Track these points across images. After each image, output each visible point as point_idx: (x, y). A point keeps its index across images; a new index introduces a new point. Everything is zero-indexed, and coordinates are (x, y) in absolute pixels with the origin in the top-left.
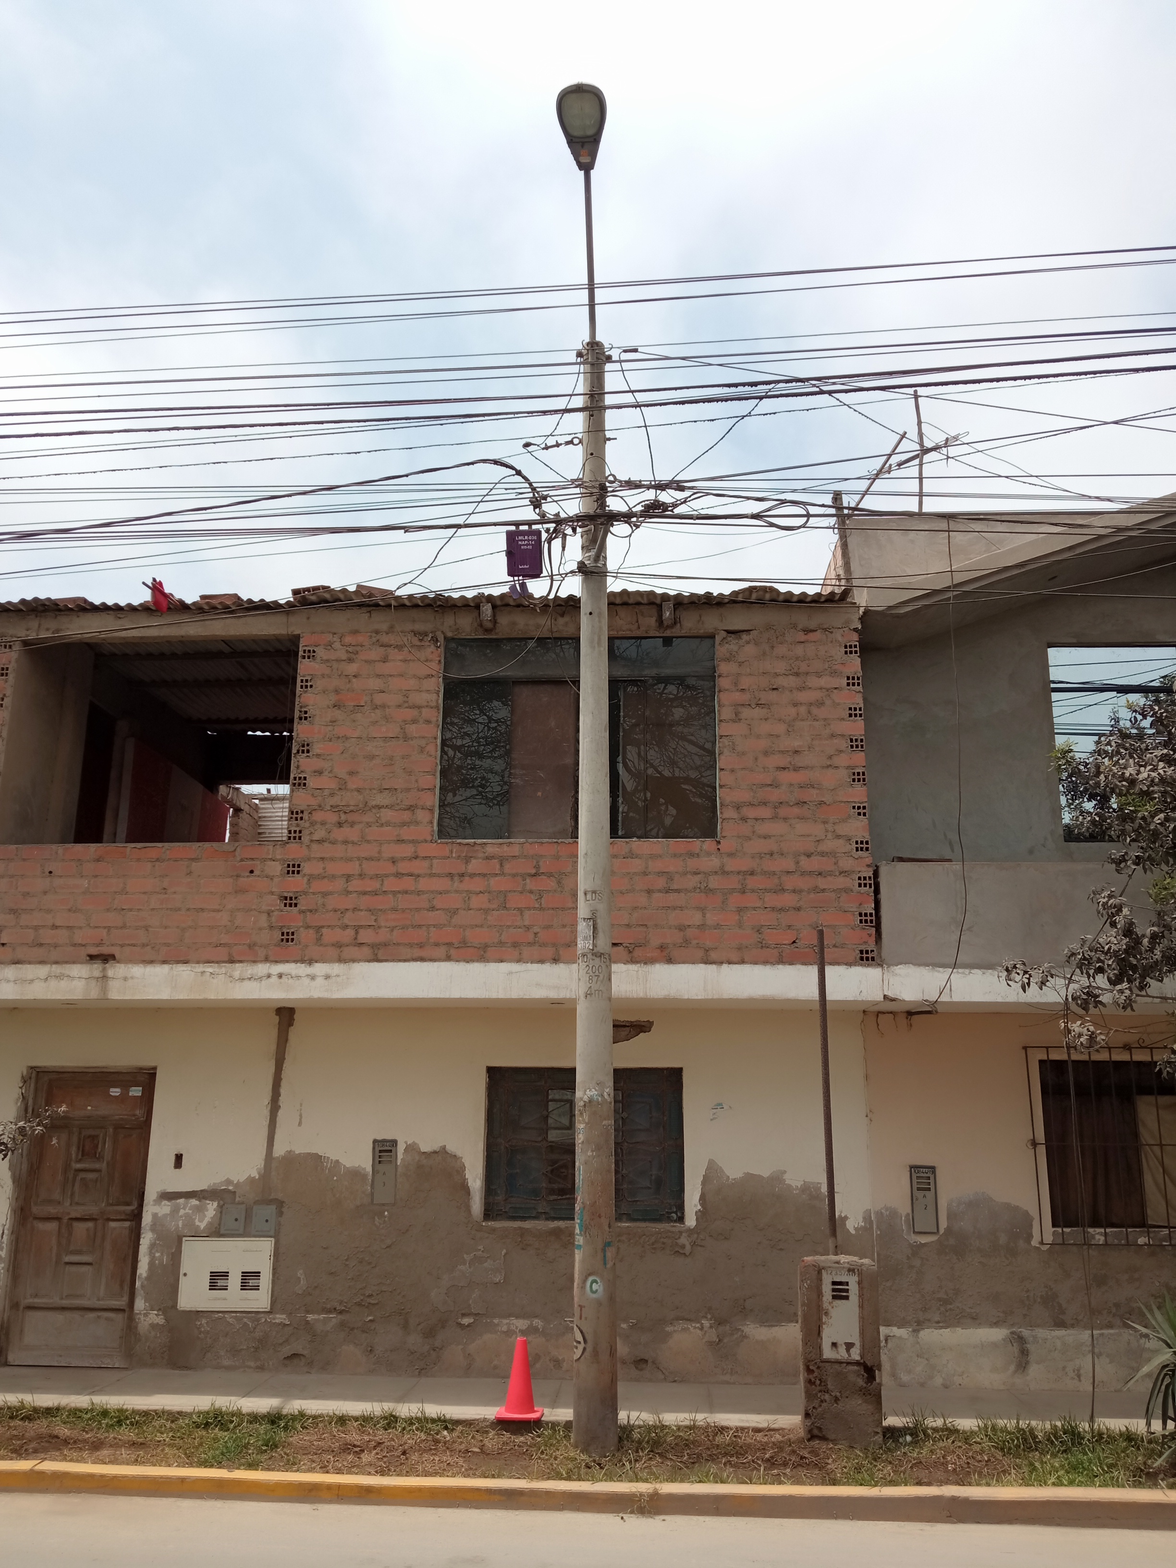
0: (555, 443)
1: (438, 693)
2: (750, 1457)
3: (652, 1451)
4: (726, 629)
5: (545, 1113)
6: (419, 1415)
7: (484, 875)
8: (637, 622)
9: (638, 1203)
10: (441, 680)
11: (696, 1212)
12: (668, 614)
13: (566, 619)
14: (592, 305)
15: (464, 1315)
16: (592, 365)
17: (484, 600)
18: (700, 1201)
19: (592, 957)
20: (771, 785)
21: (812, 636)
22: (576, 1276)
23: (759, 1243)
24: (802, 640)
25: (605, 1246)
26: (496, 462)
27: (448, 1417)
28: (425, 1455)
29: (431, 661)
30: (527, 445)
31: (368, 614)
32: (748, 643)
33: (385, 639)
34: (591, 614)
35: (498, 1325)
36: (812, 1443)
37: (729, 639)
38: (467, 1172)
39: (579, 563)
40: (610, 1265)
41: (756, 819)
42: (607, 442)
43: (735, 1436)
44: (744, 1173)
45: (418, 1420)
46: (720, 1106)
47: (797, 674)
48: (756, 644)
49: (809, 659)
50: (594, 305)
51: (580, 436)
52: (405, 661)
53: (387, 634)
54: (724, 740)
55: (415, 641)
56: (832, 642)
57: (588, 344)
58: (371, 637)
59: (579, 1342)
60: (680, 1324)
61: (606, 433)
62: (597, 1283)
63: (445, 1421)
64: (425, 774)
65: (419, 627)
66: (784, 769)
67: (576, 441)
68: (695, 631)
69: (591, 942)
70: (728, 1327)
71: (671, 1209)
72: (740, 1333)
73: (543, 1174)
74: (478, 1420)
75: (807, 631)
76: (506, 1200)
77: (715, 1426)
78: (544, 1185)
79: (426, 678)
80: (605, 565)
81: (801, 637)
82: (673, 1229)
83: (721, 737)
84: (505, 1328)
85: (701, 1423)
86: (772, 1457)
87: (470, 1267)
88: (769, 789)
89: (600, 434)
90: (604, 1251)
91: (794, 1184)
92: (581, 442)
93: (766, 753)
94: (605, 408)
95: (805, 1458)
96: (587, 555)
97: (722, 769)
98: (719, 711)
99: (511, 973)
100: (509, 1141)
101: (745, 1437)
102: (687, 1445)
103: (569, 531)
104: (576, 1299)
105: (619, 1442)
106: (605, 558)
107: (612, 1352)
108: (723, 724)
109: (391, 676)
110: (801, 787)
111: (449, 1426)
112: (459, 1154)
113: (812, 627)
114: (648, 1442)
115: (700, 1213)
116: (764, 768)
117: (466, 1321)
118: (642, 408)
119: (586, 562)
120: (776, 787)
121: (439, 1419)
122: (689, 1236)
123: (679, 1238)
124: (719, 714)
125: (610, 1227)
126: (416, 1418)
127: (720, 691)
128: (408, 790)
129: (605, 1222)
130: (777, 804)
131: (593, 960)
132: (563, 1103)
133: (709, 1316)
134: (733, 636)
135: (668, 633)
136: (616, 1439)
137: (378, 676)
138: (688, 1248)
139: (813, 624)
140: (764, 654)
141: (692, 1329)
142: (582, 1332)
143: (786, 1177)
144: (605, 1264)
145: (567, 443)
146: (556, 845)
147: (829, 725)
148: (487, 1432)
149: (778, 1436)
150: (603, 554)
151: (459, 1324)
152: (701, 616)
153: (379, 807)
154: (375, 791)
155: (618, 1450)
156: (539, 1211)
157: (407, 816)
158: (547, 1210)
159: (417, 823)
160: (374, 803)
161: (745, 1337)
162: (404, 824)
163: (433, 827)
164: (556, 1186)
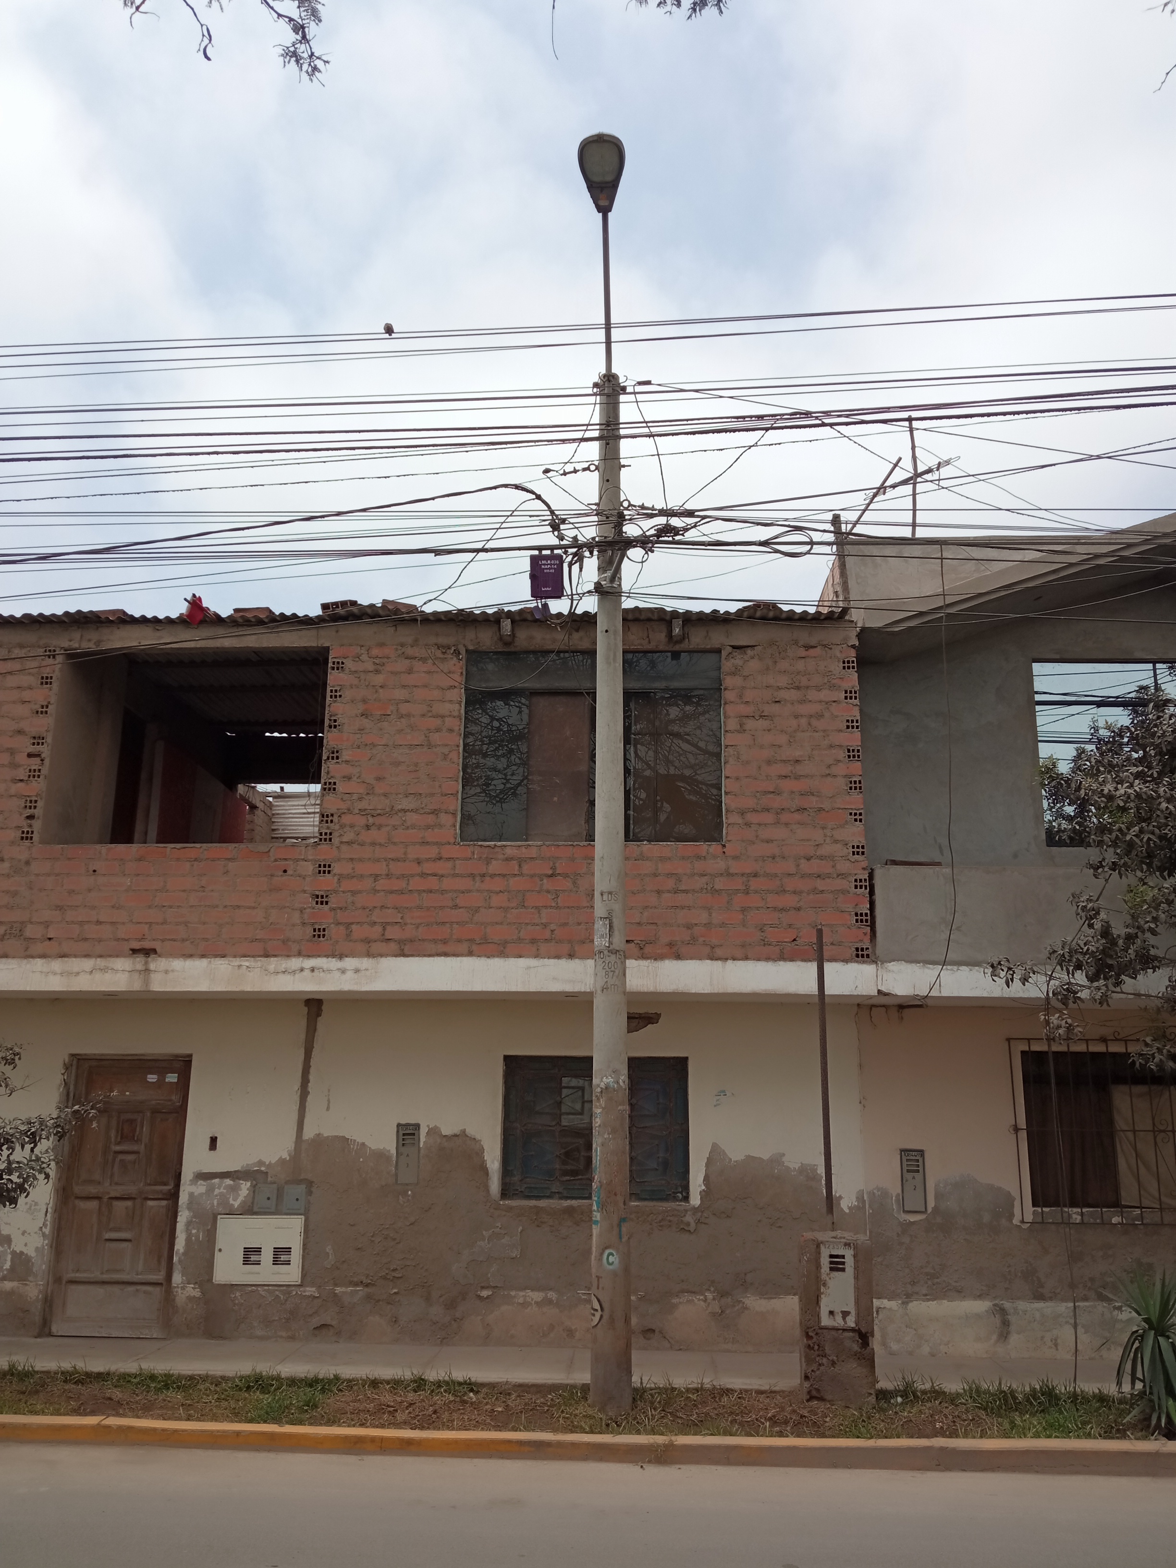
0: (572, 470)
1: (460, 703)
2: (754, 1416)
3: (664, 1410)
4: (732, 644)
5: (558, 1099)
6: (447, 1378)
7: (504, 876)
8: (648, 637)
9: (646, 1184)
10: (463, 690)
11: (700, 1192)
12: (677, 630)
13: (581, 633)
14: (608, 343)
15: (483, 1288)
16: (608, 396)
17: (503, 616)
18: (704, 1181)
19: (608, 953)
20: (773, 792)
21: (812, 652)
22: (594, 1249)
23: (759, 1221)
24: (803, 656)
25: (620, 1222)
26: (517, 487)
27: (473, 1380)
28: (454, 1414)
29: (453, 673)
30: (547, 471)
31: (394, 628)
32: (752, 658)
33: (410, 651)
34: (607, 631)
35: (515, 1297)
36: (811, 1403)
37: (734, 654)
38: (486, 1154)
39: (595, 583)
40: (625, 1239)
41: (760, 824)
42: (622, 469)
43: (739, 1398)
44: (746, 1156)
45: (447, 1383)
46: (723, 1093)
47: (798, 688)
48: (760, 659)
49: (809, 674)
50: (611, 342)
51: (596, 463)
52: (429, 672)
53: (412, 646)
54: (730, 749)
55: (439, 654)
56: (831, 658)
57: (604, 376)
58: (397, 649)
59: (596, 1311)
60: (685, 1296)
61: (621, 460)
62: (613, 1255)
63: (470, 1384)
64: (449, 780)
65: (442, 640)
66: (786, 777)
67: (593, 468)
68: (703, 647)
69: (607, 940)
70: (729, 1299)
71: (676, 1189)
72: (741, 1305)
73: (557, 1156)
74: (501, 1383)
75: (808, 647)
76: (521, 1181)
77: (720, 1389)
78: (557, 1166)
79: (449, 689)
80: (620, 585)
81: (802, 652)
82: (678, 1208)
83: (727, 746)
84: (521, 1300)
85: (708, 1386)
86: (774, 1416)
87: (489, 1243)
88: (771, 796)
89: (616, 461)
90: (619, 1226)
91: (792, 1166)
92: (597, 468)
93: (769, 762)
94: (620, 437)
95: (804, 1416)
96: (603, 576)
97: (727, 777)
98: (724, 722)
99: (529, 968)
100: (525, 1125)
101: (749, 1398)
102: (695, 1405)
103: (587, 554)
104: (593, 1271)
105: (633, 1403)
106: (620, 579)
107: (627, 1320)
108: (728, 735)
109: (415, 686)
110: (802, 794)
111: (475, 1389)
112: (478, 1137)
113: (812, 644)
114: (660, 1402)
115: (703, 1193)
116: (767, 776)
117: (485, 1293)
118: (655, 438)
119: (603, 583)
120: (778, 794)
121: (465, 1383)
122: (694, 1214)
123: (685, 1216)
124: (725, 725)
125: (625, 1204)
126: (444, 1381)
127: (725, 704)
128: (432, 795)
129: (620, 1199)
130: (779, 811)
131: (609, 956)
132: (575, 1090)
133: (712, 1289)
134: (738, 651)
135: (677, 648)
136: (631, 1399)
137: (404, 686)
138: (693, 1225)
139: (813, 641)
140: (768, 669)
141: (696, 1301)
142: (599, 1301)
143: (784, 1159)
144: (620, 1238)
145: (584, 470)
146: (571, 848)
147: (828, 736)
148: (509, 1394)
149: (778, 1397)
150: (618, 575)
151: (479, 1297)
152: (707, 632)
153: (405, 811)
154: (401, 796)
155: (633, 1409)
156: (553, 1191)
157: (431, 819)
158: (561, 1190)
159: (441, 826)
160: (400, 807)
161: (746, 1308)
162: (428, 827)
163: (455, 830)
164: (569, 1167)
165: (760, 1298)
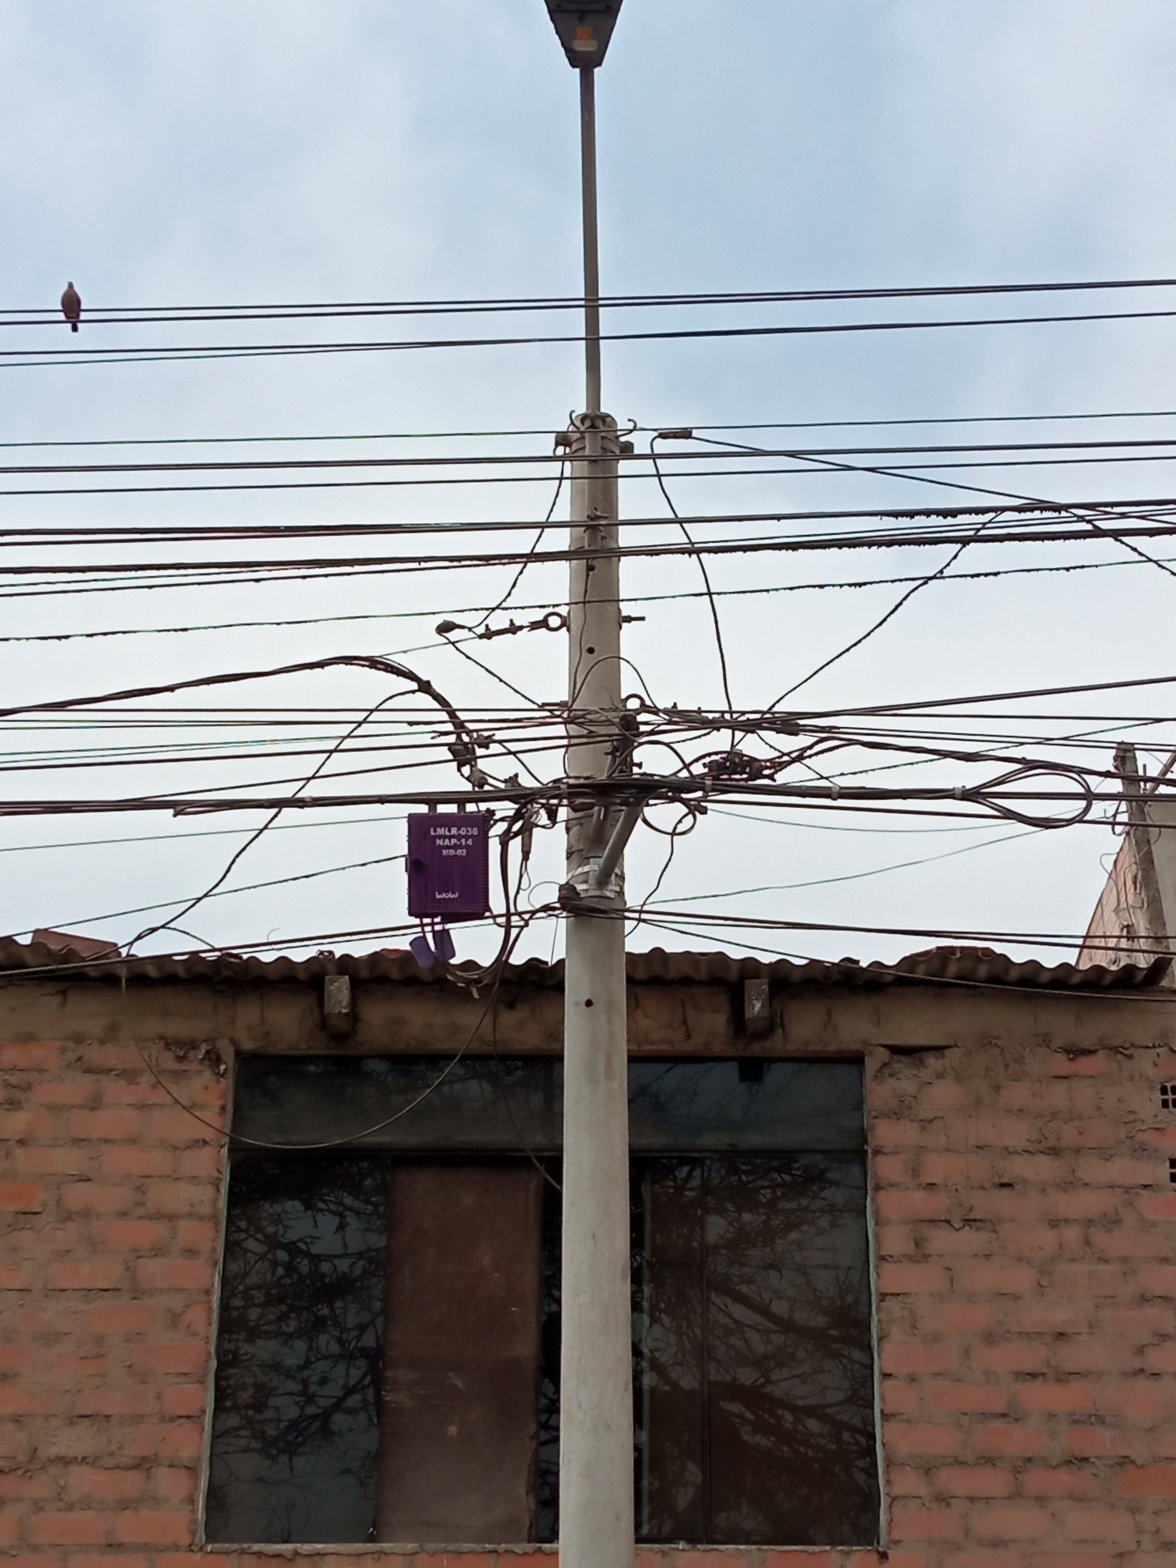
0: (507, 625)
1: (216, 1184)
4: (889, 1042)
8: (685, 1022)
10: (225, 1151)
12: (758, 1006)
13: (521, 1013)
14: (593, 339)
16: (593, 461)
17: (331, 967)
20: (1004, 1415)
21: (1084, 1065)
24: (1063, 1073)
26: (373, 663)
29: (202, 1107)
30: (445, 628)
31: (58, 999)
32: (940, 1076)
33: (96, 1054)
34: (589, 1003)
37: (896, 1066)
39: (561, 888)
41: (972, 1499)
42: (624, 625)
47: (1055, 1152)
48: (959, 1079)
49: (1081, 1118)
50: (597, 340)
51: (564, 611)
52: (141, 1106)
53: (102, 1042)
54: (891, 1304)
55: (168, 1061)
56: (1131, 1079)
57: (584, 418)
58: (63, 1050)
61: (622, 604)
64: (181, 1379)
65: (178, 1027)
66: (1033, 1376)
67: (554, 622)
68: (819, 1048)
75: (1075, 1052)
79: (189, 1147)
80: (621, 893)
81: (1061, 1064)
83: (883, 1296)
88: (999, 1424)
89: (610, 607)
92: (565, 623)
93: (990, 1338)
94: (620, 554)
96: (580, 870)
97: (886, 1376)
98: (877, 1235)
103: (543, 818)
106: (622, 878)
108: (887, 1267)
109: (107, 1141)
110: (1076, 1422)
113: (1086, 1044)
116: (986, 1374)
118: (703, 556)
119: (580, 887)
120: (1017, 1420)
124: (878, 1241)
127: (878, 1188)
128: (137, 1419)
130: (1020, 1463)
134: (905, 1059)
135: (757, 1049)
137: (78, 1142)
139: (1086, 1037)
140: (979, 1102)
145: (535, 626)
146: (492, 1559)
147: (1134, 1272)
150: (617, 870)
152: (829, 1013)
153: (65, 1461)
154: (56, 1422)
157: (131, 1483)
159: (156, 1501)
160: (53, 1451)
162: (125, 1504)
163: (194, 1511)
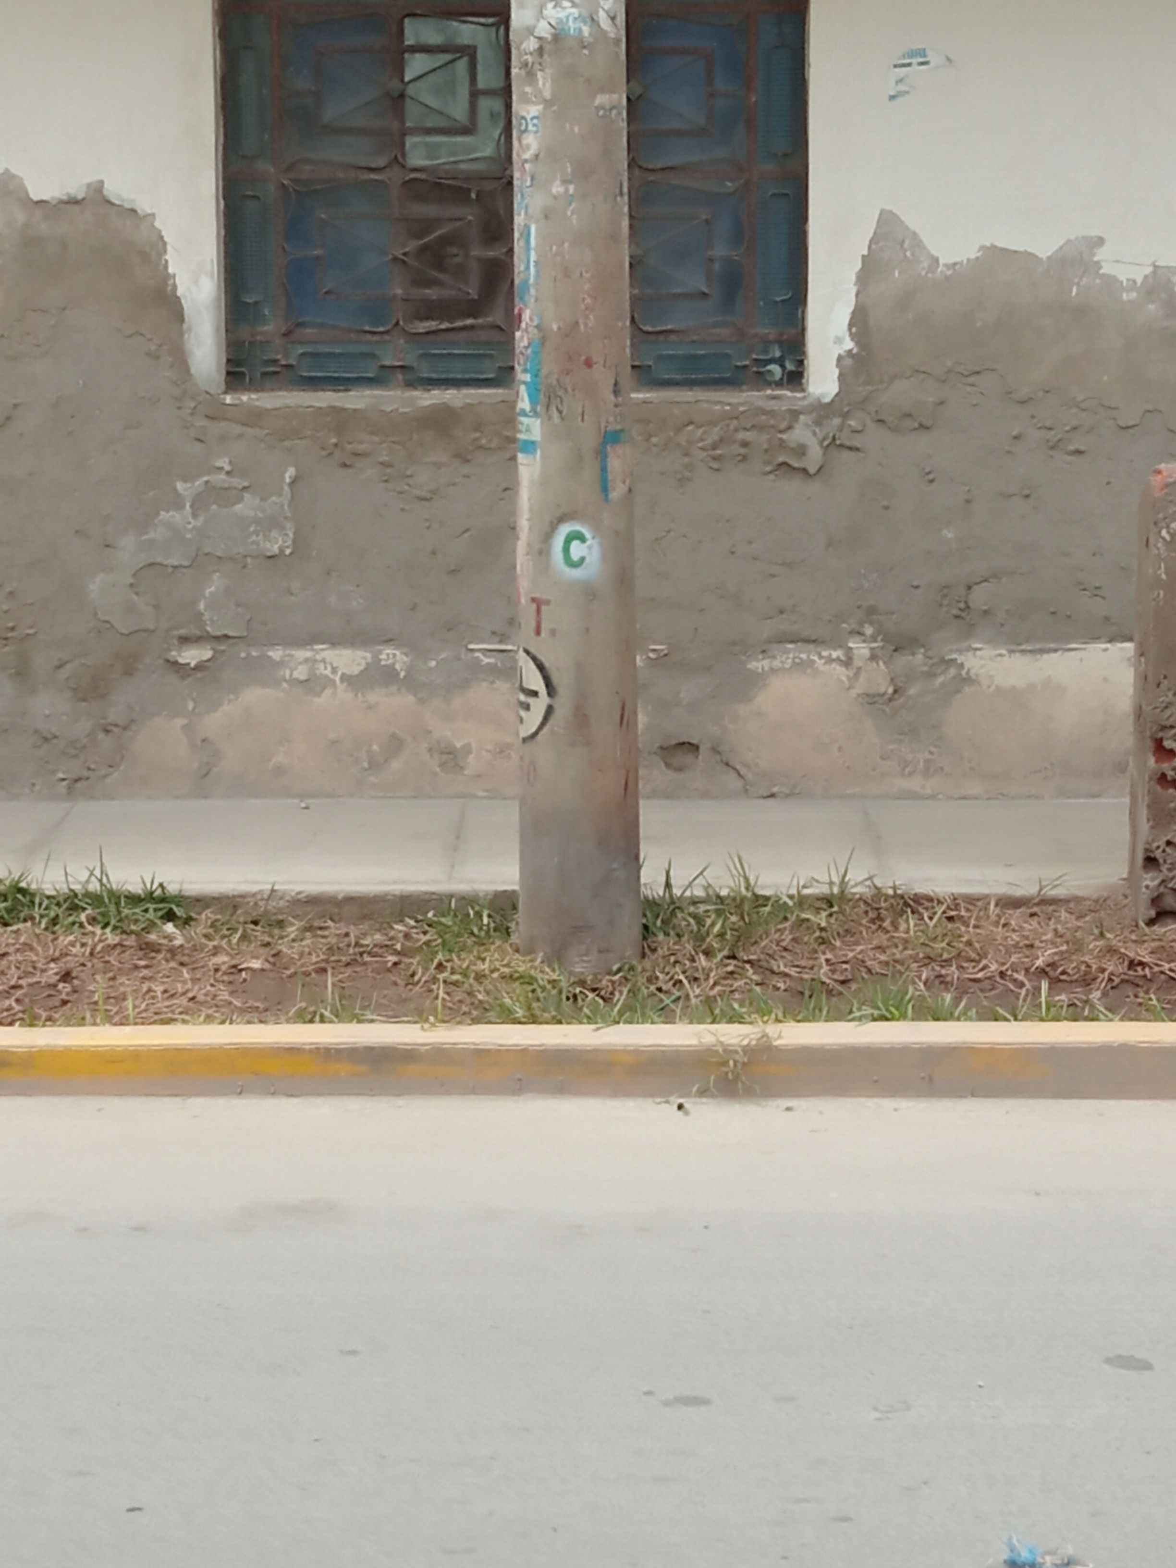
2: (993, 967)
3: (733, 957)
6: (94, 886)
9: (673, 337)
11: (840, 358)
15: (185, 640)
18: (850, 326)
22: (524, 523)
23: (1016, 438)
25: (604, 444)
27: (172, 889)
35: (281, 664)
36: (1158, 929)
38: (171, 256)
40: (617, 492)
43: (950, 919)
44: (982, 248)
45: (96, 899)
46: (920, 56)
59: (535, 694)
60: (787, 652)
62: (583, 539)
63: (163, 900)
70: (919, 657)
71: (766, 351)
72: (952, 671)
73: (395, 259)
74: (254, 895)
76: (288, 334)
77: (896, 895)
78: (398, 291)
82: (772, 405)
84: (301, 673)
85: (858, 890)
86: (1052, 965)
87: (195, 516)
90: (601, 455)
91: (1123, 274)
95: (1141, 964)
100: (291, 166)
101: (978, 919)
102: (823, 941)
104: (524, 585)
105: (645, 938)
107: (625, 719)
111: (179, 911)
112: (144, 207)
114: (721, 935)
115: (849, 362)
117: (191, 656)
121: (150, 897)
122: (818, 423)
123: (790, 428)
125: (616, 392)
126: (87, 894)
129: (603, 378)
133: (869, 631)
136: (637, 931)
138: (815, 454)
141: (819, 663)
142: (541, 667)
143: (1100, 255)
144: (605, 489)
148: (281, 924)
149: (1064, 915)
151: (174, 664)
155: (643, 956)
156: (387, 363)
158: (410, 359)
161: (969, 680)
164: (433, 293)
165: (1011, 652)
